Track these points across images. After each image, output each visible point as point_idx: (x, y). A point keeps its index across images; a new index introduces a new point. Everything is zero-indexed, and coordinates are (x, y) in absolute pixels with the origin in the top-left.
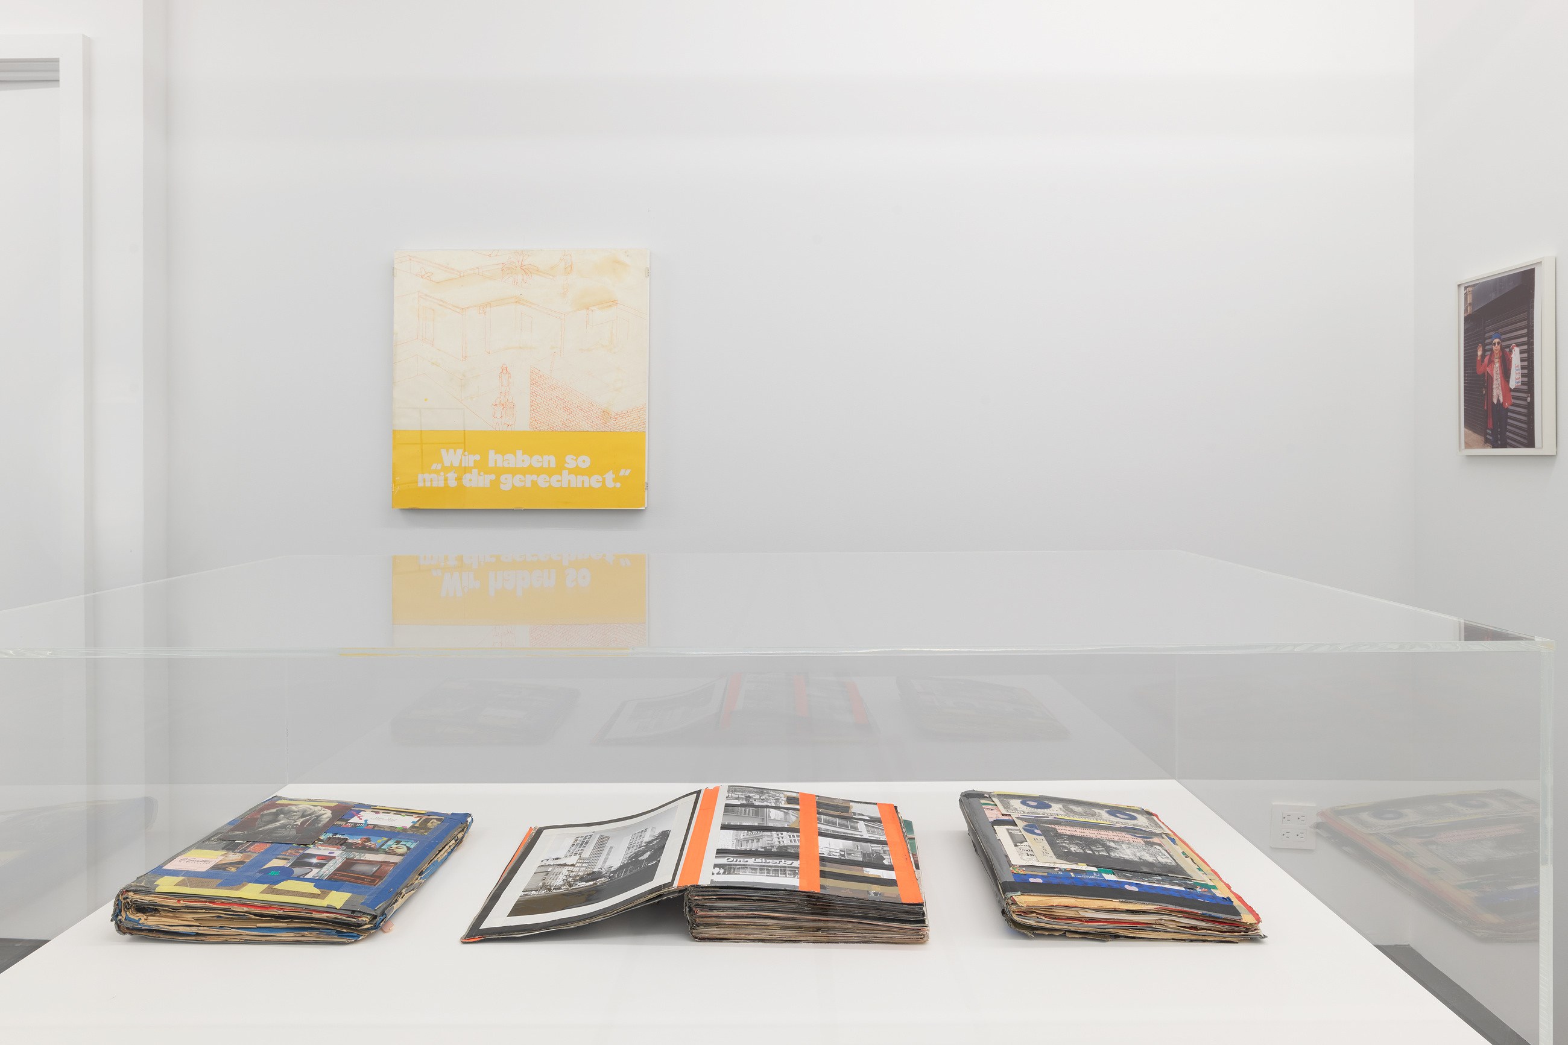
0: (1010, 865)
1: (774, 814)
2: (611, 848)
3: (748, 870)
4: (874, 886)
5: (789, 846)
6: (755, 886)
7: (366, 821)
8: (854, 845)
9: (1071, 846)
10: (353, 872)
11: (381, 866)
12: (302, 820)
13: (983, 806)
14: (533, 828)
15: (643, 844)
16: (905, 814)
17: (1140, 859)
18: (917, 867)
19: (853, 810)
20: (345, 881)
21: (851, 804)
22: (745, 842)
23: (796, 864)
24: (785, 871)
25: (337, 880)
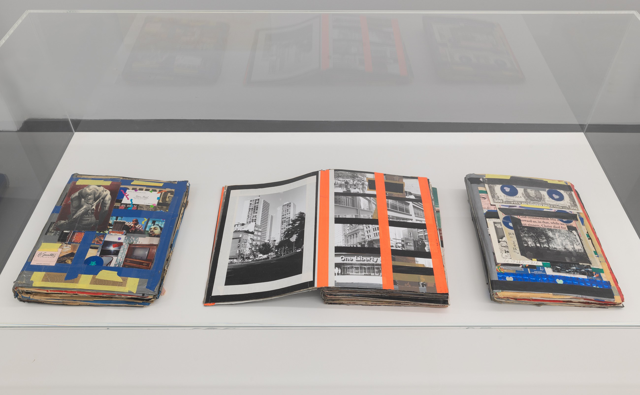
0: (497, 264)
1: (363, 202)
2: (272, 217)
3: (354, 270)
4: (422, 276)
5: (374, 240)
6: (359, 287)
7: (131, 200)
8: (409, 231)
9: (529, 240)
10: (136, 258)
11: (149, 249)
12: (95, 204)
13: (480, 194)
14: (224, 187)
15: (291, 223)
16: (433, 184)
17: (565, 248)
18: (442, 246)
19: (406, 189)
20: (133, 267)
21: (405, 181)
22: (350, 237)
23: (379, 260)
24: (374, 269)
25: (129, 267)
